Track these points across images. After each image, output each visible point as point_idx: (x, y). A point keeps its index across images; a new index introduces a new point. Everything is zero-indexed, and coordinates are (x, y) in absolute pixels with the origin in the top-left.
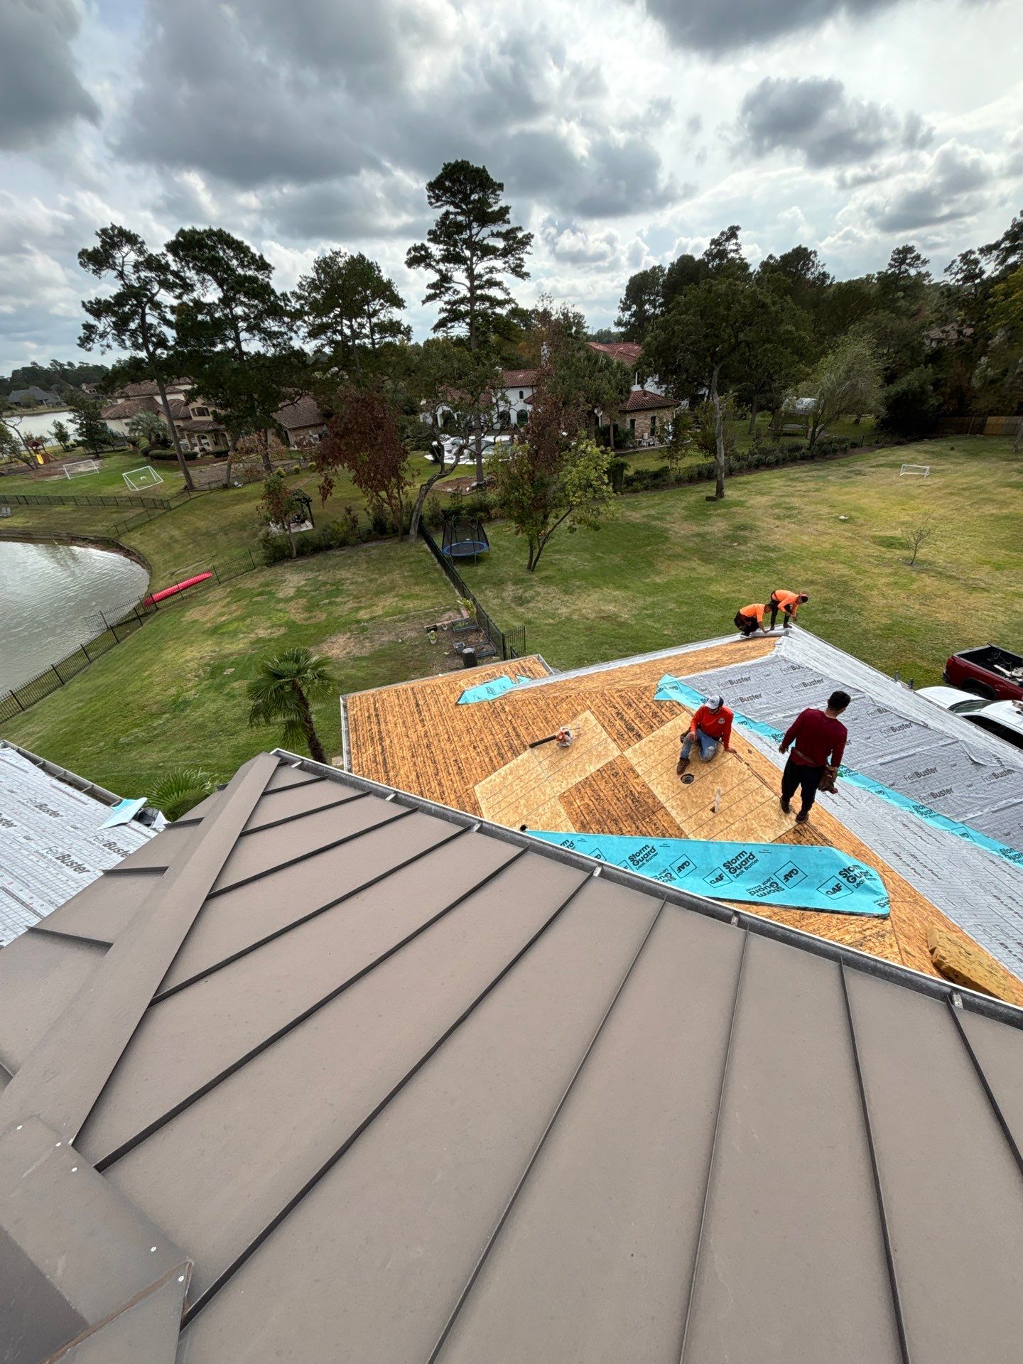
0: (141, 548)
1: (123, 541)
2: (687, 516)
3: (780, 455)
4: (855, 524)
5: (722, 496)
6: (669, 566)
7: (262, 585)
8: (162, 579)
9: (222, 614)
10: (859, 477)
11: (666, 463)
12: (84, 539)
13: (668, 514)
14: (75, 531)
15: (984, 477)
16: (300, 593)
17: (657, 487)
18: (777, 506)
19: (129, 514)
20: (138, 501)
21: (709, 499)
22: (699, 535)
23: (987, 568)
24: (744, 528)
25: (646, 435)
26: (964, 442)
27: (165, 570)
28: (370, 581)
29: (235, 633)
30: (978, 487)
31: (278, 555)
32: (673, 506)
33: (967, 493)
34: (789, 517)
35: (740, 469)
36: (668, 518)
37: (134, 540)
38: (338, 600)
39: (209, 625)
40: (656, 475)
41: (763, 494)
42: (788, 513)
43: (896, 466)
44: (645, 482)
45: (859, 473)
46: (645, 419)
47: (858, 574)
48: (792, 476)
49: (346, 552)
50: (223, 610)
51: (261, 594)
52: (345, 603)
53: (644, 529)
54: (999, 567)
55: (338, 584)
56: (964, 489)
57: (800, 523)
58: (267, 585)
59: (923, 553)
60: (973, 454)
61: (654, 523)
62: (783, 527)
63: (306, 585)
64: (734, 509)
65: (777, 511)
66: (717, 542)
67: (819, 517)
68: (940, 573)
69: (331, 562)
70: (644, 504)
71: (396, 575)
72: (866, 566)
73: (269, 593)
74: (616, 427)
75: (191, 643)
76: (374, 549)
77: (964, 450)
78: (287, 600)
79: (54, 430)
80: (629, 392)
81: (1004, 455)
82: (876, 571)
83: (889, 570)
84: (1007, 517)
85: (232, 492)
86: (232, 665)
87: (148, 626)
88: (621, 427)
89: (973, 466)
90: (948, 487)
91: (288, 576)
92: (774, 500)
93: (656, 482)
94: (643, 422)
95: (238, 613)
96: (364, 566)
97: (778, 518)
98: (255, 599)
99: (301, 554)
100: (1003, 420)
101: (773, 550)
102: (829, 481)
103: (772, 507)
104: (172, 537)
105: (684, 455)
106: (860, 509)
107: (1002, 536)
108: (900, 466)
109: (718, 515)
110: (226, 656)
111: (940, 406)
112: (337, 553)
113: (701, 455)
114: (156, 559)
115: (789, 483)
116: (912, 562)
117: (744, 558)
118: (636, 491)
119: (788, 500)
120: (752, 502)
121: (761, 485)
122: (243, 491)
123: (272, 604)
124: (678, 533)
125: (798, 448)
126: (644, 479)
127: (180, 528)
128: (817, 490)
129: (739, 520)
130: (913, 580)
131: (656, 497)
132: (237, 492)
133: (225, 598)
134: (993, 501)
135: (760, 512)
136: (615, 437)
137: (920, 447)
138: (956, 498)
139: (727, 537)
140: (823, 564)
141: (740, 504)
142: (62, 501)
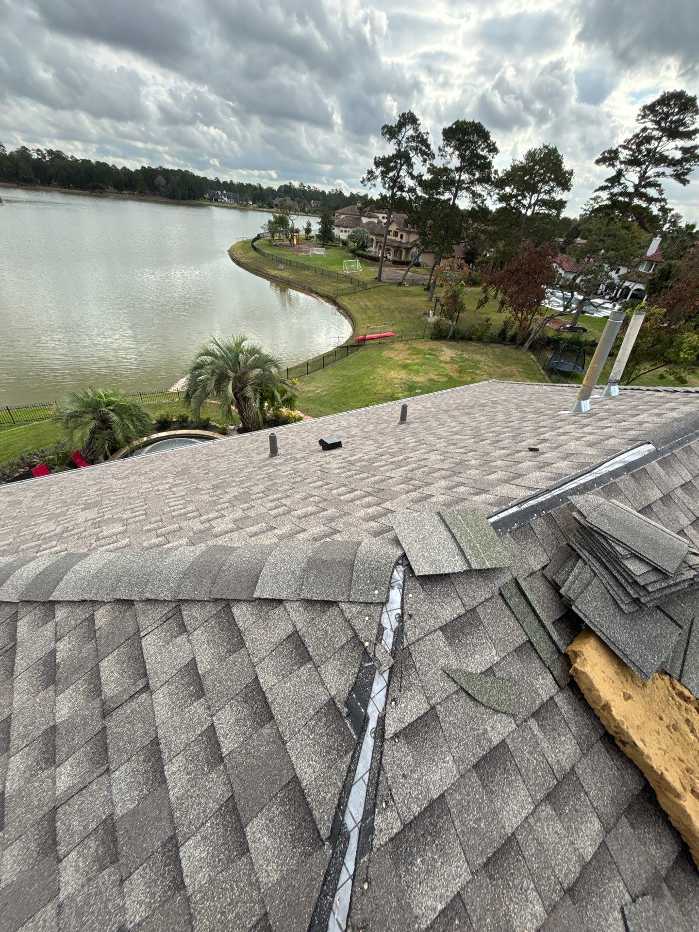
0: (349, 307)
1: (339, 300)
7: (429, 349)
8: (363, 328)
9: (406, 359)
12: (317, 293)
14: (314, 287)
16: (452, 361)
19: (343, 286)
20: (349, 279)
27: (363, 324)
28: (498, 367)
29: (417, 372)
31: (439, 334)
37: (344, 301)
38: (478, 372)
39: (400, 362)
49: (480, 345)
50: (408, 357)
51: (430, 354)
52: (482, 375)
55: (478, 362)
58: (433, 350)
63: (456, 357)
69: (470, 348)
71: (514, 368)
73: (434, 355)
75: (393, 369)
76: (498, 349)
78: (446, 363)
79: (306, 226)
85: (402, 288)
86: (419, 388)
87: (361, 352)
91: (444, 348)
95: (417, 361)
96: (492, 357)
98: (427, 356)
99: (453, 338)
104: (366, 306)
110: (415, 382)
112: (474, 344)
114: (356, 316)
122: (409, 289)
123: (437, 363)
127: (371, 301)
132: (406, 289)
133: (407, 350)
142: (308, 268)
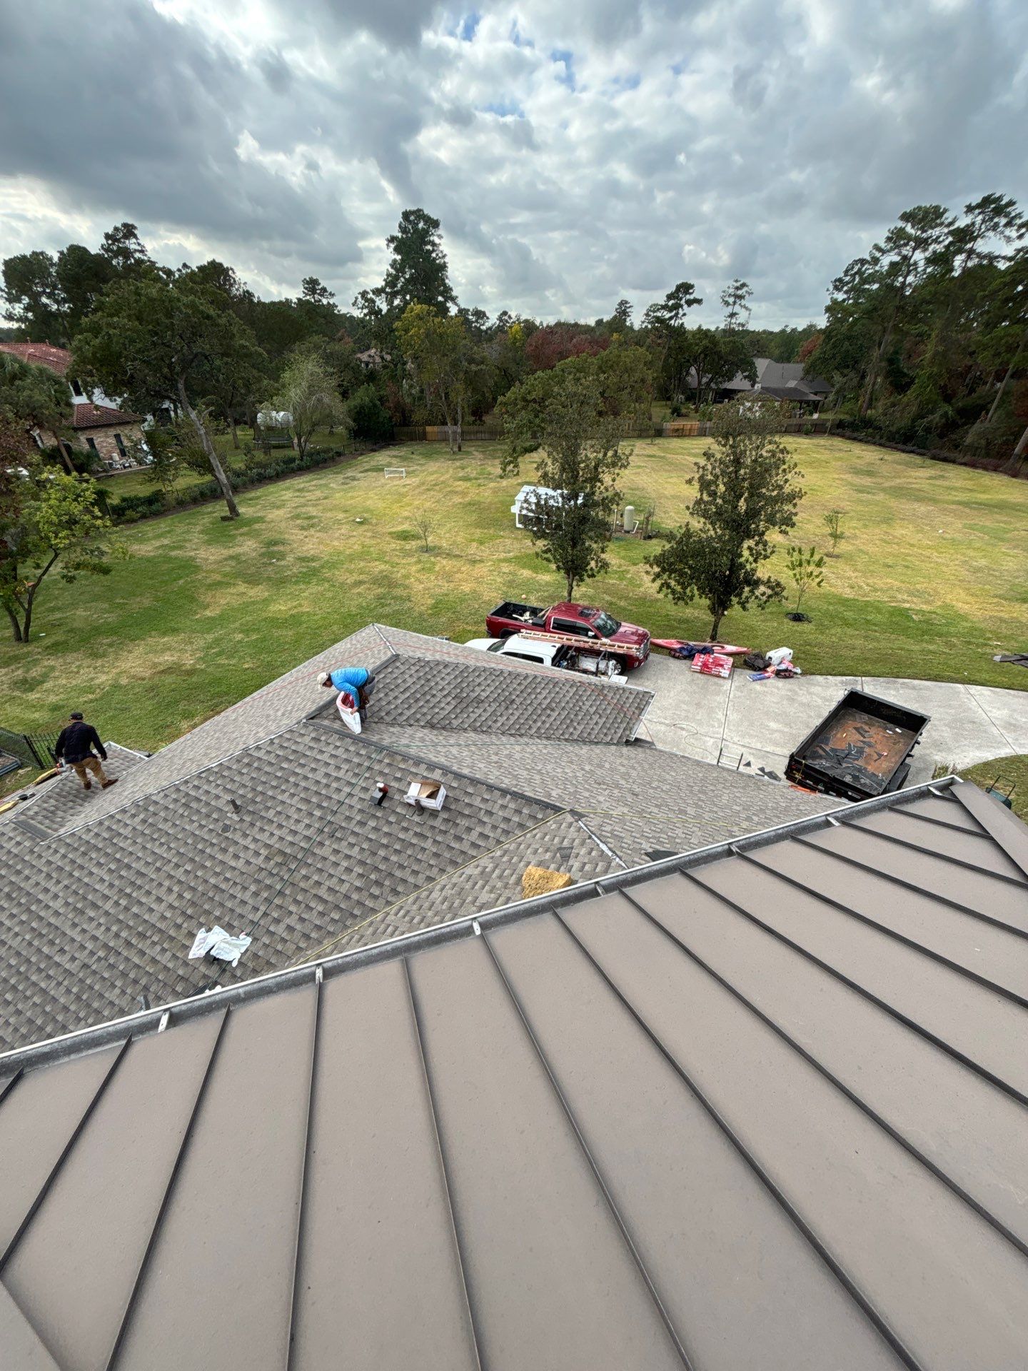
2: (208, 541)
3: (278, 467)
4: (370, 524)
5: (238, 515)
6: (214, 596)
10: (356, 483)
11: (157, 486)
13: (185, 541)
15: (443, 475)
17: (157, 514)
18: (297, 517)
21: (224, 519)
22: (231, 558)
23: (475, 544)
24: (276, 543)
25: (116, 456)
26: (418, 447)
30: (443, 482)
32: (188, 532)
33: (437, 488)
34: (312, 526)
35: (244, 484)
36: (187, 545)
40: (151, 500)
41: (278, 508)
42: (310, 523)
43: (379, 469)
44: (140, 509)
45: (354, 479)
46: (107, 437)
47: (393, 567)
48: (297, 487)
53: (165, 562)
54: (481, 543)
56: (435, 485)
57: (324, 530)
59: (431, 540)
60: (428, 456)
61: (173, 553)
62: (312, 536)
64: (257, 526)
65: (299, 522)
66: (255, 562)
67: (339, 522)
68: (448, 554)
70: (150, 535)
72: (396, 560)
74: (68, 448)
77: (420, 454)
80: (70, 405)
81: (448, 457)
82: (404, 561)
83: (414, 560)
84: (470, 504)
88: (75, 447)
89: (433, 466)
90: (423, 484)
92: (290, 512)
93: (154, 507)
94: (105, 442)
97: (303, 528)
100: (436, 429)
101: (313, 559)
102: (332, 489)
103: (293, 518)
105: (175, 477)
106: (368, 510)
107: (473, 518)
108: (382, 470)
109: (242, 535)
111: (391, 418)
113: (195, 474)
115: (298, 494)
116: (427, 549)
117: (289, 573)
118: (133, 521)
119: (304, 510)
120: (270, 516)
121: (272, 499)
124: (207, 559)
125: (292, 460)
126: (138, 506)
128: (325, 498)
129: (267, 536)
130: (434, 564)
131: (163, 524)
134: (456, 492)
135: (283, 525)
136: (72, 460)
137: (388, 453)
138: (432, 493)
139: (262, 555)
140: (362, 564)
141: (260, 520)
